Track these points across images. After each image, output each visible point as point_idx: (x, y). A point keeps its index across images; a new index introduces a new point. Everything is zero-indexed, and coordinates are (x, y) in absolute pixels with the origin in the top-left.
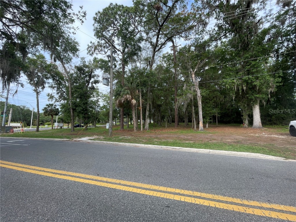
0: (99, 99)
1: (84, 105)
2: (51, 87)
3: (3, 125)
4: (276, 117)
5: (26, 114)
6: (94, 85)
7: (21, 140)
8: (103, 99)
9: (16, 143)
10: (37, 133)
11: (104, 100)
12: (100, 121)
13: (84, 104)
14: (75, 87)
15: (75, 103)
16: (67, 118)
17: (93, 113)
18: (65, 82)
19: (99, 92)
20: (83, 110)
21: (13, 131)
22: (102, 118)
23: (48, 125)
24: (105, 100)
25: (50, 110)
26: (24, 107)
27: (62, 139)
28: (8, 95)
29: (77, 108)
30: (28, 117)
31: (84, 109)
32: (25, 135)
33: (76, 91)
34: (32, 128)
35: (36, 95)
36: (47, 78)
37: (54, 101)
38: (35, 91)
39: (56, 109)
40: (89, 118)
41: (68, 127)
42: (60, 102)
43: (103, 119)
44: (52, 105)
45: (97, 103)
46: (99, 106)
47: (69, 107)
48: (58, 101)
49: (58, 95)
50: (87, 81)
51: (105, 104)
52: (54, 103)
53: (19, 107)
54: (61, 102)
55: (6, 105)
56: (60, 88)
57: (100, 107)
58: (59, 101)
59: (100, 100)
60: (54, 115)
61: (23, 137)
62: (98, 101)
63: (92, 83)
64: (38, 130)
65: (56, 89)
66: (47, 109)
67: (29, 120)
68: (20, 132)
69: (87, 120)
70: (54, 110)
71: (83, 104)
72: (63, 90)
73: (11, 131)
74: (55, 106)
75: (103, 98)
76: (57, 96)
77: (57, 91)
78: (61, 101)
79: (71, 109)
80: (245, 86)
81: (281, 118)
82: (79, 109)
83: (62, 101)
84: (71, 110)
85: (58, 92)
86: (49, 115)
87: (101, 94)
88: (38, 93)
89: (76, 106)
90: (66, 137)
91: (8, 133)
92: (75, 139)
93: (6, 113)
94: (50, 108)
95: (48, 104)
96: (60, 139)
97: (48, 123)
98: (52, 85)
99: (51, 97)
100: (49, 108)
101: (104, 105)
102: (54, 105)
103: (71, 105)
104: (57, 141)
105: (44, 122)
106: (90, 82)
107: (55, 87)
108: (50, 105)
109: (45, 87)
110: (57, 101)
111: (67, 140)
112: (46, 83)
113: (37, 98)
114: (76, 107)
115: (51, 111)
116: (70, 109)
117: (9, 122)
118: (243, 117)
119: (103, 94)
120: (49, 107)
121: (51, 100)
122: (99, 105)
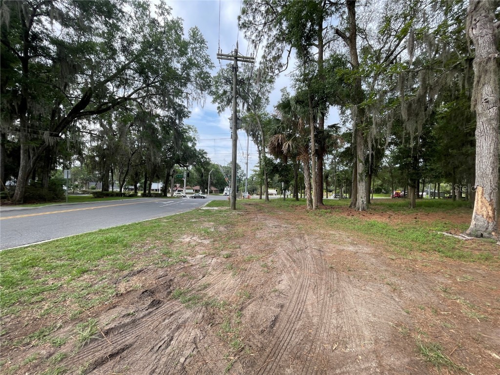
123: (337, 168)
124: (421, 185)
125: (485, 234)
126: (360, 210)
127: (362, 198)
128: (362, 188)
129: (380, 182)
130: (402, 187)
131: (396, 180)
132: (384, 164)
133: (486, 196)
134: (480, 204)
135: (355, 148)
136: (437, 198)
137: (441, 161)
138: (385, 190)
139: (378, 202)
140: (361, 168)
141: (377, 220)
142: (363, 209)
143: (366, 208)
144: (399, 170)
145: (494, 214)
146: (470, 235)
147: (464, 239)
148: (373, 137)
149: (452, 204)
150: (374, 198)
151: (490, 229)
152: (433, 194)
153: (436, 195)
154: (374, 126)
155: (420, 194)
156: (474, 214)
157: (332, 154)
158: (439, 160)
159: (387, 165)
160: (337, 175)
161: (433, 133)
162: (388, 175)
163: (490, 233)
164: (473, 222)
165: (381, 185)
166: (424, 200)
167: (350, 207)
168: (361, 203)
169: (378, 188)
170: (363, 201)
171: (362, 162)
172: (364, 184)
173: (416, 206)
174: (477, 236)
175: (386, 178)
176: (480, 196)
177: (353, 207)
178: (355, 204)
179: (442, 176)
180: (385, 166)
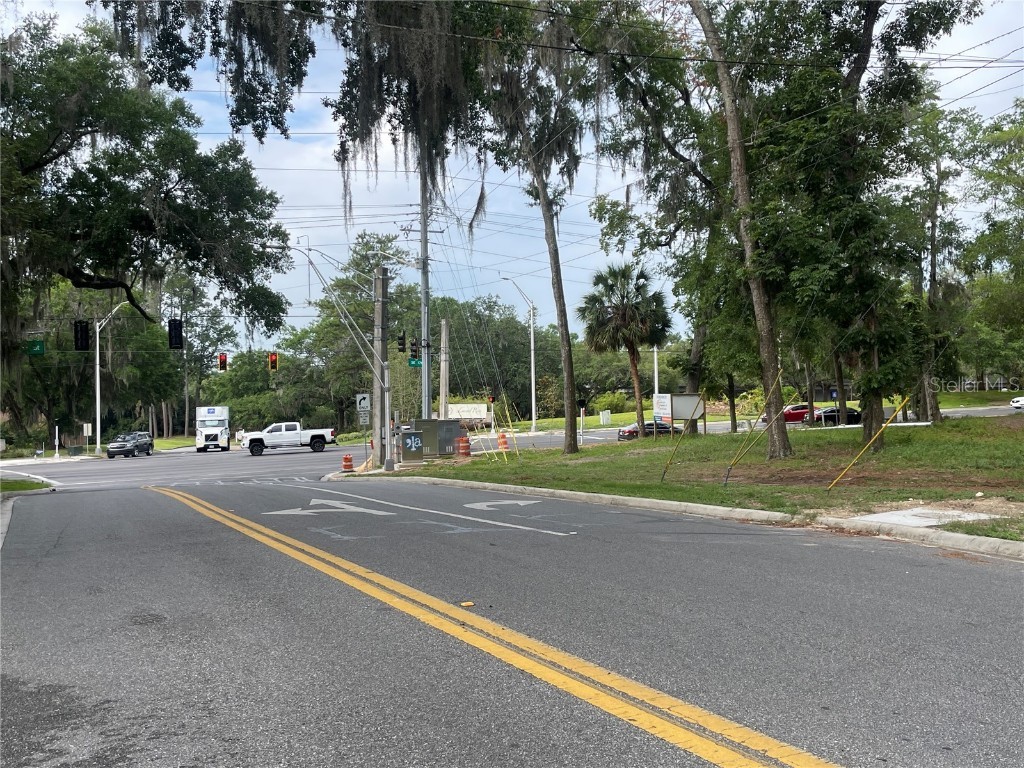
0: (944, 175)
1: (844, 246)
2: (610, 147)
3: (425, 417)
5: (504, 346)
6: (906, 53)
7: (521, 503)
8: (980, 174)
9: (502, 513)
10: (573, 461)
11: (988, 175)
12: (963, 367)
13: (842, 235)
14: (766, 108)
15: (775, 238)
16: (732, 357)
17: (910, 305)
18: (686, 96)
19: (937, 114)
20: (837, 286)
21: (468, 447)
22: (982, 343)
23: (616, 409)
24: (997, 180)
25: (616, 307)
26: (490, 308)
27: (740, 513)
28: (425, 242)
29: (794, 276)
30: (513, 367)
31: (846, 271)
32: (524, 471)
33: (775, 138)
34: (538, 429)
35: (542, 225)
36: (586, 94)
37: (633, 243)
38: (537, 197)
39: (648, 301)
40: (888, 344)
41: (734, 426)
42: (668, 244)
43: (987, 356)
44: (624, 274)
45: (933, 216)
46: (947, 242)
47: (739, 272)
48: (659, 244)
49: (655, 200)
50: (844, 36)
51: (1000, 218)
52: (634, 260)
53: (471, 307)
54: (675, 245)
55: (427, 305)
56: (665, 140)
57: (959, 246)
58: (663, 238)
59: (951, 188)
60: (642, 341)
61: (522, 484)
62: (935, 195)
63: (888, 43)
64: (573, 446)
65: (638, 154)
66: (602, 303)
67: (519, 380)
68: (499, 454)
69: (881, 363)
70: (636, 306)
71: (836, 232)
72: (682, 159)
73: (459, 448)
74: (642, 281)
75: (982, 165)
76: (646, 209)
77: (647, 167)
78: (673, 236)
79: (753, 286)
82: (810, 280)
83: (680, 235)
84: (755, 293)
85: (653, 176)
86: (615, 345)
87: (961, 131)
88: (550, 206)
89: (786, 262)
90: (751, 495)
91: (449, 456)
92: (828, 518)
93: (428, 346)
94: (615, 300)
95: (604, 271)
96: (720, 511)
97: (608, 398)
98: (616, 136)
99: (615, 218)
100: (609, 297)
101: (995, 227)
102: (635, 273)
103: (748, 253)
104: (707, 522)
105: (587, 392)
106: (869, 45)
107: (633, 143)
108: (613, 273)
109: (578, 158)
110: (649, 243)
111: (769, 522)
112: (581, 128)
113: (551, 237)
114: (788, 269)
115: (625, 313)
116: (748, 289)
117: (442, 398)
119: (974, 129)
120: (610, 289)
121: (615, 240)
122: (951, 227)
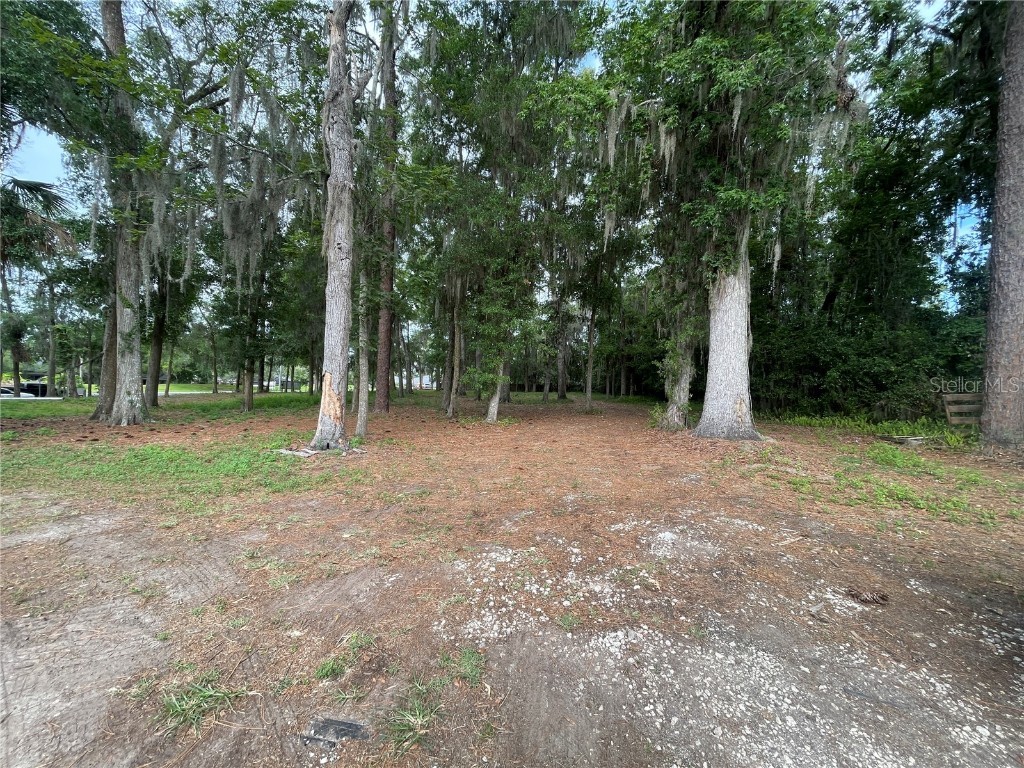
4: (844, 372)
80: (669, 132)
81: (867, 380)
118: (666, 361)
123: (59, 311)
124: (267, 369)
125: (332, 444)
126: (124, 423)
127: (129, 393)
128: (129, 371)
129: (186, 359)
130: (233, 370)
131: (223, 357)
132: (198, 320)
133: (334, 386)
134: (328, 399)
135: (113, 266)
136: (289, 391)
137: (295, 330)
138: (199, 376)
139: (179, 403)
140: (126, 319)
141: (163, 443)
142: (133, 421)
143: (140, 417)
144: (227, 335)
145: (341, 413)
146: (314, 448)
147: (307, 455)
148: (154, 251)
149: (307, 401)
150: (170, 393)
151: (337, 435)
152: (284, 385)
153: (289, 384)
154: (156, 225)
155: (265, 383)
156: (320, 415)
157: (42, 271)
158: (292, 326)
159: (205, 323)
160: (58, 330)
161: (284, 278)
162: (207, 344)
163: (337, 441)
164: (319, 427)
165: (192, 366)
166: (270, 396)
167: (95, 417)
168: (125, 405)
169: (184, 372)
170: (131, 402)
171: (130, 306)
172: (136, 359)
173: (252, 406)
174: (322, 449)
175: (201, 351)
176: (328, 387)
177: (103, 416)
178: (111, 408)
179: (296, 354)
180: (201, 325)
